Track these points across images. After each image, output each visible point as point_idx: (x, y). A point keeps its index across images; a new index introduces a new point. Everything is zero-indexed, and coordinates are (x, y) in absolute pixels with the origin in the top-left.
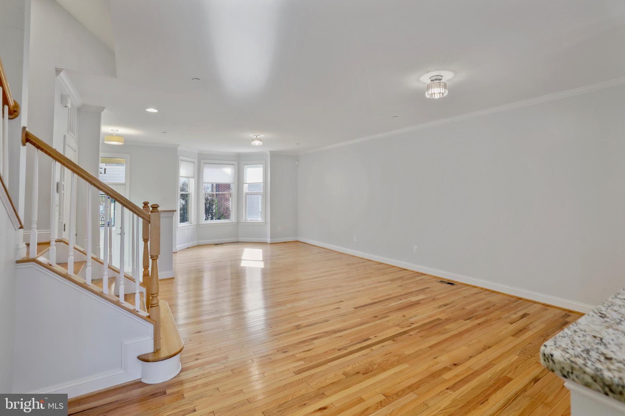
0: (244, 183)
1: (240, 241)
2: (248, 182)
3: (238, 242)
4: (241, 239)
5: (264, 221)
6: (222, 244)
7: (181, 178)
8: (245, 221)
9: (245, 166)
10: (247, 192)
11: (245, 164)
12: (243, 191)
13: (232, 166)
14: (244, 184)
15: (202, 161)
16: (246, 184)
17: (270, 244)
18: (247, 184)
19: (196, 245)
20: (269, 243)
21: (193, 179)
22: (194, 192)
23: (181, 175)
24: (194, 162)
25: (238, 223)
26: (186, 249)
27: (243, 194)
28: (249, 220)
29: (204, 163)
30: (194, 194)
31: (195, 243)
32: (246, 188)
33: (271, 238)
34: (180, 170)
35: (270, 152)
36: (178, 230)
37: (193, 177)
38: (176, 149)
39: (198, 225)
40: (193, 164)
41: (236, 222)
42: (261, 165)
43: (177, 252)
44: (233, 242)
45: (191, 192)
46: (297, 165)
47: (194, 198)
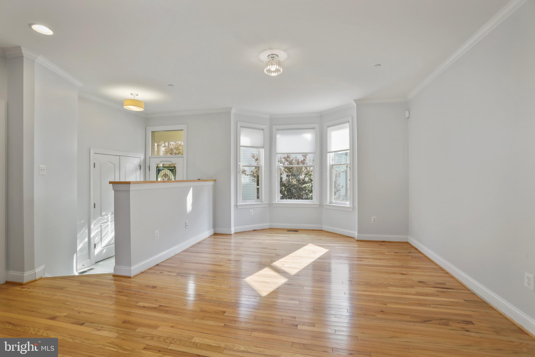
0: (328, 151)
1: (323, 229)
2: (333, 150)
3: (322, 230)
4: (325, 227)
5: (352, 206)
6: (296, 231)
7: (241, 148)
8: (330, 203)
9: (329, 129)
10: (334, 164)
11: (328, 127)
12: (327, 162)
13: (312, 130)
14: (328, 154)
15: (274, 128)
16: (331, 153)
17: (358, 241)
18: (333, 153)
19: (269, 227)
20: (356, 238)
21: (263, 149)
22: (265, 165)
23: (242, 144)
24: (263, 129)
25: (321, 205)
26: (251, 231)
27: (326, 166)
28: (336, 202)
29: (277, 130)
30: (265, 167)
31: (266, 225)
32: (330, 159)
33: (358, 233)
34: (241, 138)
35: (355, 101)
36: (237, 209)
37: (263, 147)
38: (230, 112)
39: (271, 205)
40: (262, 131)
41: (320, 204)
42: (347, 125)
43: (231, 235)
44: (313, 230)
45: (261, 165)
46: (407, 117)
47: (265, 172)
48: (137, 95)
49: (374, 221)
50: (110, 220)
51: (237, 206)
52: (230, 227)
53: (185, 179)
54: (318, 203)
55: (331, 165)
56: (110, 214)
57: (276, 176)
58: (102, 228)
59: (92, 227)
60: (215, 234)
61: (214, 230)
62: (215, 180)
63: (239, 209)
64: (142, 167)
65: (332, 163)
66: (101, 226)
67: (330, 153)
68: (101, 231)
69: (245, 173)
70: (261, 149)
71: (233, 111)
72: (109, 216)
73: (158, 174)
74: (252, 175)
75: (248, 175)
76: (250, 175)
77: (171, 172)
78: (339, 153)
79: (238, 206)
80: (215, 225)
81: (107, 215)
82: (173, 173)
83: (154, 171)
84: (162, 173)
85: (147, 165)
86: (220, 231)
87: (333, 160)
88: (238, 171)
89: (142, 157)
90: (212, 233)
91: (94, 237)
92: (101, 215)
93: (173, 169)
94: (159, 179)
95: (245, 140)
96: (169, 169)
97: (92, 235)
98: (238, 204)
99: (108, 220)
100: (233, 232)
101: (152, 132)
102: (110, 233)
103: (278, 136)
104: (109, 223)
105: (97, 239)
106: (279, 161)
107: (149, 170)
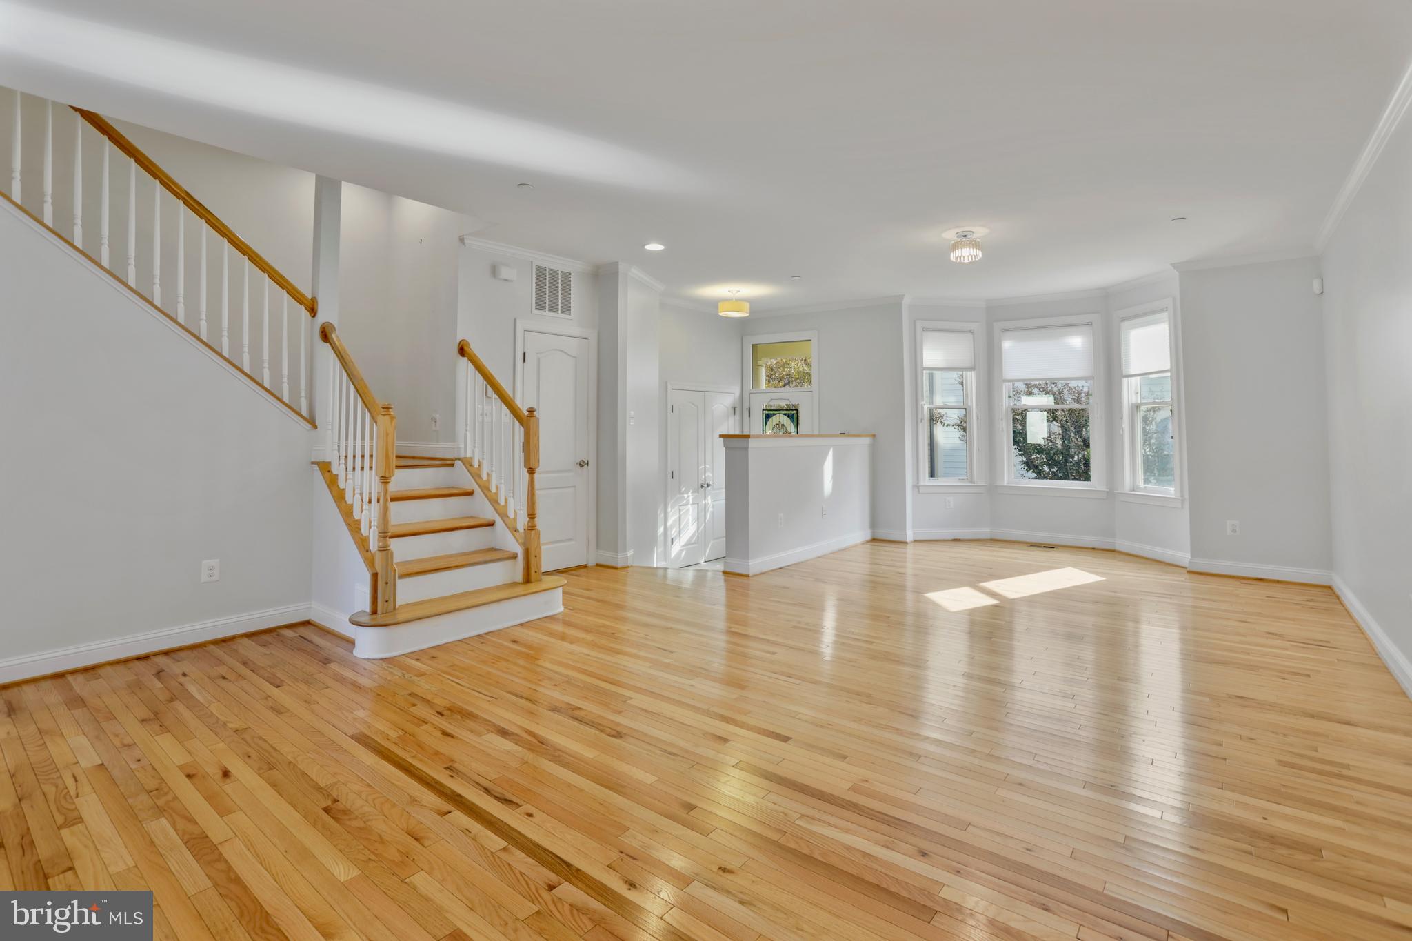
0: (1125, 373)
1: (1118, 548)
2: (1137, 371)
3: (1114, 551)
4: (1122, 544)
5: (1178, 496)
6: (1050, 547)
7: (925, 372)
8: (1134, 490)
9: (1125, 324)
10: (1139, 402)
11: (1123, 319)
12: (1121, 399)
13: (1085, 328)
14: (1125, 381)
16: (1133, 379)
17: (1192, 573)
18: (1138, 378)
19: (989, 537)
20: (1187, 568)
21: (973, 373)
22: (977, 405)
23: (925, 365)
24: (970, 331)
25: (1111, 494)
26: (948, 540)
27: (1121, 408)
28: (1145, 487)
29: (1005, 330)
30: (977, 409)
31: (984, 531)
32: (1131, 391)
33: (1192, 555)
34: (924, 353)
35: (1175, 266)
36: (919, 493)
37: (972, 368)
38: (900, 305)
39: (993, 490)
40: (970, 335)
41: (1107, 492)
42: (1165, 315)
43: (906, 543)
44: (1094, 549)
45: (969, 404)
46: (1318, 292)
47: (977, 419)
48: (739, 292)
49: (1234, 531)
50: (691, 502)
51: (918, 487)
52: (904, 529)
53: (816, 432)
54: (1103, 488)
55: (1132, 404)
56: (691, 491)
57: (1003, 429)
58: (682, 513)
59: (669, 509)
60: (874, 540)
61: (873, 533)
62: (874, 436)
63: (922, 493)
64: (738, 411)
65: (1135, 399)
66: (680, 510)
67: (1129, 379)
68: (680, 518)
69: (942, 422)
70: (969, 373)
71: (906, 301)
72: (690, 494)
73: (766, 423)
74: (958, 425)
75: (947, 426)
76: (953, 425)
77: (789, 419)
78: (1151, 376)
79: (920, 488)
80: (874, 524)
81: (687, 493)
82: (793, 421)
83: (758, 417)
84: (773, 421)
85: (746, 406)
86: (882, 534)
87: (1137, 393)
88: (920, 417)
89: (738, 393)
90: (869, 537)
91: (672, 526)
92: (680, 492)
93: (793, 414)
94: (769, 432)
95: (933, 355)
96: (785, 414)
97: (669, 523)
98: (921, 483)
99: (689, 501)
100: (909, 538)
101: (753, 345)
102: (690, 524)
103: (1007, 345)
104: (689, 506)
105: (673, 532)
106: (1010, 397)
107: (750, 416)
